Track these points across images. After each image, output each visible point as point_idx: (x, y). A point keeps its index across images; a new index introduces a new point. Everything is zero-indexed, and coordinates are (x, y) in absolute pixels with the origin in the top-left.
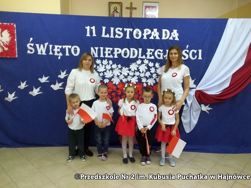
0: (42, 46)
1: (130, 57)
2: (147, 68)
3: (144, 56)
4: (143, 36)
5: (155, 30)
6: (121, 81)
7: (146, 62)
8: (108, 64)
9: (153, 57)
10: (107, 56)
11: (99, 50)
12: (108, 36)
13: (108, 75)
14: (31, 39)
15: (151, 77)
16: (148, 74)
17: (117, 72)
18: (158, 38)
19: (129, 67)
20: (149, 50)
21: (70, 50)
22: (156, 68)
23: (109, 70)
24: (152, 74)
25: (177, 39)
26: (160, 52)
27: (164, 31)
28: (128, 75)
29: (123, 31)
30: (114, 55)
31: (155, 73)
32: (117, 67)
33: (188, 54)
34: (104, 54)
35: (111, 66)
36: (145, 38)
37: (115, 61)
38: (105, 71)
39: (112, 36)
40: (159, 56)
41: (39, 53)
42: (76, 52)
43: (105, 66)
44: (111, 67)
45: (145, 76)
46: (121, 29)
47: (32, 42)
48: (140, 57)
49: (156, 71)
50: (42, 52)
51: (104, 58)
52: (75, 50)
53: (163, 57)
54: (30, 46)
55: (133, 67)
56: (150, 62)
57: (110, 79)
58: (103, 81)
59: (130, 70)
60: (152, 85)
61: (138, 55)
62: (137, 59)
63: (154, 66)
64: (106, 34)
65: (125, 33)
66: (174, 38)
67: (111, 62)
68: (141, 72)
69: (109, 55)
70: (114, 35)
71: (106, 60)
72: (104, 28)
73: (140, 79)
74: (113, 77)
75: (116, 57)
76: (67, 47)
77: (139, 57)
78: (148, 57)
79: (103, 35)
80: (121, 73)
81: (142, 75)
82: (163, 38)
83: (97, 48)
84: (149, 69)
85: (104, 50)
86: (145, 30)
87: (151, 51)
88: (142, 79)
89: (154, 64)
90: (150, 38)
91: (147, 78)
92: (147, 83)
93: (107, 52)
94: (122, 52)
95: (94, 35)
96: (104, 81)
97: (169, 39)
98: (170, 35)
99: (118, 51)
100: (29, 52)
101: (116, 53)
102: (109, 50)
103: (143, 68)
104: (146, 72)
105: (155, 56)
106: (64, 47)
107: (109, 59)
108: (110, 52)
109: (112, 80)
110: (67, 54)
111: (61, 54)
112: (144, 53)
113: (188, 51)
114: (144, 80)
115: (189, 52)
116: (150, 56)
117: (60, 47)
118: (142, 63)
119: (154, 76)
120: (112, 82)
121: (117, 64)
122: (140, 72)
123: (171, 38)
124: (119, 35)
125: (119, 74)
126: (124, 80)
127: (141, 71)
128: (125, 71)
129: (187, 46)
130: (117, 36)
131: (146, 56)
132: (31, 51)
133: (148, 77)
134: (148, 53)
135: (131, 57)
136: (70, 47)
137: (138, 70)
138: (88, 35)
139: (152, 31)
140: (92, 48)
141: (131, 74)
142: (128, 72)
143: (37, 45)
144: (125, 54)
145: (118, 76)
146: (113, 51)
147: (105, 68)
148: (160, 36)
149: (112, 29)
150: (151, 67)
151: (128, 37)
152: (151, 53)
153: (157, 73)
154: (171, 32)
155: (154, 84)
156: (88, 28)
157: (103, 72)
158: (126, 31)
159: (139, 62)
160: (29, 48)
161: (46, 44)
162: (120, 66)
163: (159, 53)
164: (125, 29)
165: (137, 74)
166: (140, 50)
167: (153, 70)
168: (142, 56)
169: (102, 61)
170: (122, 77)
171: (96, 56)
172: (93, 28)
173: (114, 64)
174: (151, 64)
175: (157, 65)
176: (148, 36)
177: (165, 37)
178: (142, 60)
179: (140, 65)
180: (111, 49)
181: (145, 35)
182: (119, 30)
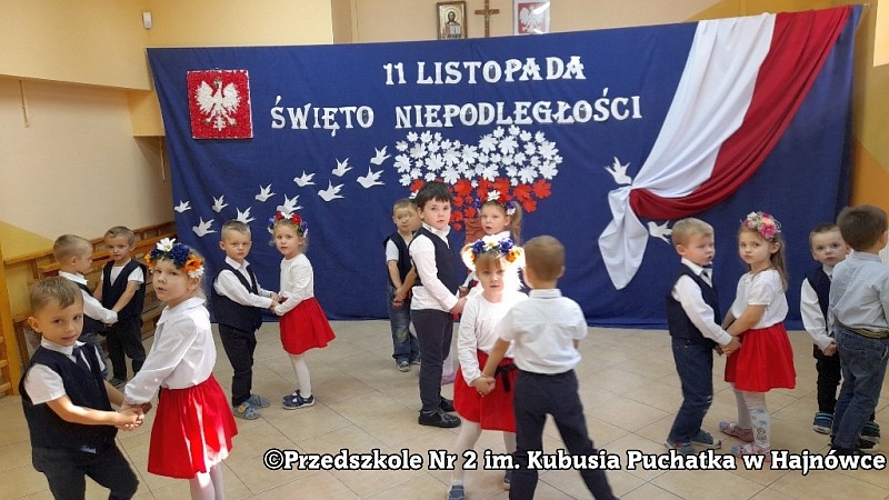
0: (299, 110)
1: (479, 123)
2: (517, 146)
3: (509, 118)
4: (504, 76)
5: (531, 61)
6: (462, 175)
7: (514, 131)
8: (433, 140)
9: (528, 121)
10: (429, 124)
11: (413, 112)
12: (429, 81)
13: (434, 163)
14: (279, 98)
15: (527, 163)
16: (520, 158)
17: (451, 157)
18: (537, 77)
19: (477, 144)
20: (519, 105)
21: (353, 115)
22: (537, 145)
23: (436, 154)
24: (528, 157)
25: (580, 76)
26: (543, 107)
27: (550, 61)
28: (477, 161)
29: (461, 68)
30: (443, 121)
31: (536, 154)
32: (453, 146)
33: (608, 107)
34: (424, 120)
35: (439, 144)
36: (509, 79)
37: (448, 134)
38: (427, 156)
39: (439, 81)
40: (542, 116)
41: (295, 126)
42: (365, 118)
43: (427, 144)
44: (438, 148)
45: (513, 164)
46: (456, 65)
47: (279, 105)
48: (500, 121)
49: (537, 150)
50: (299, 124)
51: (425, 129)
52: (365, 116)
53: (552, 118)
54: (278, 112)
55: (487, 143)
56: (524, 132)
57: (438, 173)
58: (423, 177)
59: (479, 151)
60: (531, 181)
61: (496, 118)
62: (493, 126)
63: (533, 140)
64: (425, 78)
65: (465, 73)
66: (573, 75)
67: (438, 136)
68: (505, 153)
69: (434, 120)
70: (443, 79)
71: (428, 132)
72: (421, 65)
73: (502, 170)
74: (443, 169)
75: (449, 124)
76: (348, 110)
77: (498, 122)
78: (519, 120)
79: (421, 81)
80: (461, 160)
81: (507, 161)
82: (550, 76)
83: (408, 108)
84: (521, 147)
85: (424, 111)
86: (509, 63)
87: (523, 107)
88: (507, 169)
89: (533, 135)
90: (521, 79)
91: (519, 168)
92: (518, 178)
93: (429, 115)
94: (461, 112)
95: (402, 81)
96: (426, 177)
97: (564, 77)
98: (565, 69)
99: (452, 111)
100: (274, 125)
101: (448, 116)
102: (433, 111)
103: (508, 145)
104: (516, 153)
105: (533, 118)
106: (342, 110)
107: (433, 131)
108: (435, 115)
109: (442, 175)
110: (349, 125)
111: (336, 126)
112: (509, 111)
113: (607, 101)
114: (512, 172)
115: (611, 103)
116: (523, 117)
117: (335, 110)
118: (507, 134)
119: (534, 161)
120: (443, 178)
121: (452, 141)
122: (502, 155)
123: (567, 76)
124: (454, 77)
125: (457, 161)
126: (469, 175)
127: (504, 151)
128: (470, 153)
129: (606, 91)
130: (449, 80)
131: (514, 118)
132: (279, 122)
133: (521, 164)
134: (519, 111)
135: (482, 122)
136: (354, 109)
137: (498, 151)
138: (390, 82)
139: (524, 63)
140: (398, 110)
141: (483, 159)
142: (476, 155)
143: (291, 110)
144: (468, 117)
145: (455, 166)
146: (442, 112)
147: (427, 149)
148: (543, 72)
149: (438, 65)
150: (526, 143)
151: (472, 80)
152: (525, 112)
153: (539, 155)
154: (566, 61)
155: (536, 180)
156: (389, 67)
157: (423, 159)
158: (469, 67)
159: (499, 132)
160: (275, 116)
161: (307, 107)
162: (457, 144)
163: (542, 111)
164: (466, 64)
165: (496, 158)
166: (500, 105)
167: (530, 149)
168: (505, 118)
169: (419, 135)
170: (463, 167)
171: (408, 125)
172: (400, 66)
173: (444, 139)
174: (526, 136)
175: (539, 137)
176: (517, 75)
177: (554, 74)
178: (506, 127)
179: (501, 139)
180: (438, 108)
181: (509, 72)
182: (452, 67)
